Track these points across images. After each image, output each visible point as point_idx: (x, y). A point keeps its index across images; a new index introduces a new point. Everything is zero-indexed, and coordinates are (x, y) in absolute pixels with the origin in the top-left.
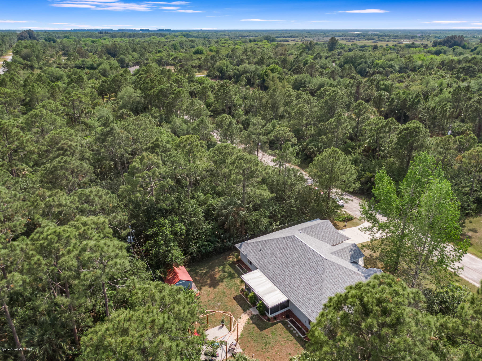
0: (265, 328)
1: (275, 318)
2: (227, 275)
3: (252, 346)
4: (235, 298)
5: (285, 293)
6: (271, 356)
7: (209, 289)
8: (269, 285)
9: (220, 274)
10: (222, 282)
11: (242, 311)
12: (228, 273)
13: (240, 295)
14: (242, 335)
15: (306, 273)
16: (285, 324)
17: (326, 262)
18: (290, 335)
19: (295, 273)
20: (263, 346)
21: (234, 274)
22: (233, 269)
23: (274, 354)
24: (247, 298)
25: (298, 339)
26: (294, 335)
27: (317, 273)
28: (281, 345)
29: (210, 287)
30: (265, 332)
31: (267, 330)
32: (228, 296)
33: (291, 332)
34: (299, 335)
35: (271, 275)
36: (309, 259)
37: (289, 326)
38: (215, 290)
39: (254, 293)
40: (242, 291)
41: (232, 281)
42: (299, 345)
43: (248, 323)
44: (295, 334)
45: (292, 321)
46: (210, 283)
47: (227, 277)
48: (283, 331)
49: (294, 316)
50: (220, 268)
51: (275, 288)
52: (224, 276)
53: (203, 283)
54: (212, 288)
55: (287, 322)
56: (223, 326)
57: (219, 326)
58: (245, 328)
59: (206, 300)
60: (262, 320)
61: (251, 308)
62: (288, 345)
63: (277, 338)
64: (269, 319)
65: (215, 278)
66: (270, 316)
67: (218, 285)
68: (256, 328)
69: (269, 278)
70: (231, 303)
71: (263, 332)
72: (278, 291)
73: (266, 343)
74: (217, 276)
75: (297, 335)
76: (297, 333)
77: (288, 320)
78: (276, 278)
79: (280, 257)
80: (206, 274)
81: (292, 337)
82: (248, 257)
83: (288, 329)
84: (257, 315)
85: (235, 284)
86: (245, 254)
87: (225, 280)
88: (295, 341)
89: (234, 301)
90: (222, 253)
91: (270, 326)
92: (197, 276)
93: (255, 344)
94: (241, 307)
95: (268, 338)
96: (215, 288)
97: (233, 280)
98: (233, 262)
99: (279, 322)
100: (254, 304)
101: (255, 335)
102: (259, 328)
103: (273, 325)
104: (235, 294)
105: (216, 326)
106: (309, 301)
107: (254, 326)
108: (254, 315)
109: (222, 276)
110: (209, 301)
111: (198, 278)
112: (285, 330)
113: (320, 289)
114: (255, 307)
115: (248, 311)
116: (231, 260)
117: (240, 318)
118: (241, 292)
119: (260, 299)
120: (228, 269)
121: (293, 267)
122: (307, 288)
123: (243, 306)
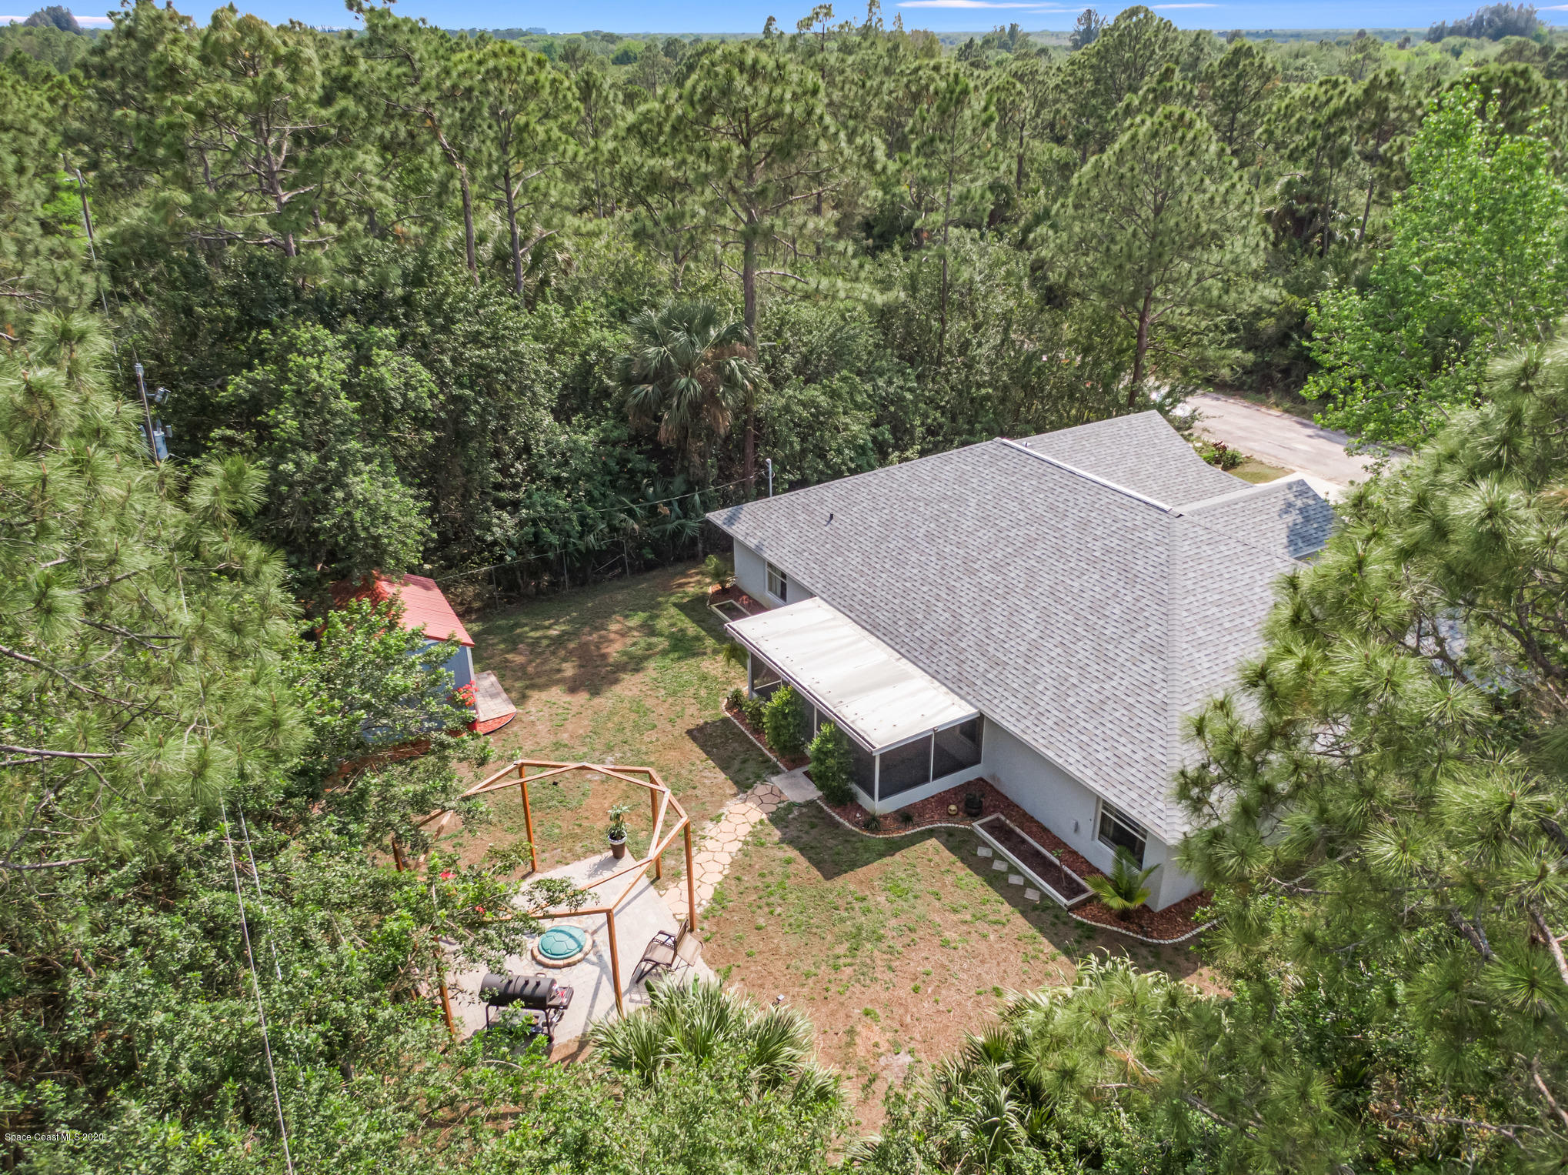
0: (853, 865)
1: (905, 817)
2: (662, 643)
3: (775, 951)
4: (700, 735)
5: (956, 684)
6: (887, 1006)
7: (568, 698)
8: (877, 654)
9: (629, 641)
10: (637, 670)
11: (730, 788)
12: (671, 636)
13: (725, 721)
14: (719, 898)
15: (1069, 589)
16: (961, 845)
17: (1179, 526)
18: (995, 896)
19: (1009, 590)
20: (841, 950)
21: (697, 638)
22: (699, 622)
23: (904, 992)
24: (758, 731)
25: (1040, 914)
26: (1014, 896)
27: (1132, 581)
28: (945, 944)
29: (573, 690)
30: (848, 882)
31: (861, 872)
32: (663, 724)
33: (996, 881)
34: (1044, 896)
35: (882, 617)
36: (1084, 525)
37: (982, 852)
38: (596, 701)
39: (795, 693)
40: (735, 702)
41: (687, 669)
42: (1048, 948)
43: (756, 841)
44: (1021, 889)
45: (995, 829)
46: (574, 678)
47: (664, 653)
48: (949, 879)
49: (1010, 807)
50: (635, 621)
51: (906, 665)
52: (650, 647)
53: (538, 675)
54: (582, 697)
55: (971, 833)
56: (618, 854)
57: (597, 859)
58: (740, 866)
59: (547, 740)
60: (838, 825)
61: (776, 772)
62: (982, 947)
63: (921, 909)
64: (872, 823)
65: (604, 656)
66: (880, 806)
67: (616, 681)
68: (803, 862)
69: (873, 628)
70: (673, 754)
71: (839, 882)
72: (920, 680)
73: (856, 937)
74: (614, 650)
75: (1031, 895)
76: (1029, 883)
77: (975, 824)
78: (912, 623)
79: (928, 535)
80: (559, 641)
81: (1006, 908)
82: (767, 555)
83: (981, 867)
84: (810, 804)
85: (704, 678)
86: (752, 543)
87: (651, 664)
88: (1020, 924)
89: (690, 746)
90: (650, 566)
91: (881, 855)
92: (514, 650)
93: (793, 941)
94: (724, 769)
95: (866, 912)
96: (595, 692)
97: (692, 661)
98: (701, 600)
99: (931, 833)
100: (794, 756)
101: (791, 898)
102: (817, 864)
103: (893, 847)
104: (696, 716)
105: (578, 858)
106: (1096, 709)
107: (792, 853)
108: (791, 805)
109: (637, 651)
110: (557, 746)
111: (518, 659)
112: (963, 872)
113: (1159, 649)
114: (799, 772)
115: (760, 789)
116: (691, 590)
117: (717, 819)
118: (729, 708)
119: (823, 719)
120: (671, 619)
121: (996, 568)
122: (1083, 651)
123: (736, 764)
